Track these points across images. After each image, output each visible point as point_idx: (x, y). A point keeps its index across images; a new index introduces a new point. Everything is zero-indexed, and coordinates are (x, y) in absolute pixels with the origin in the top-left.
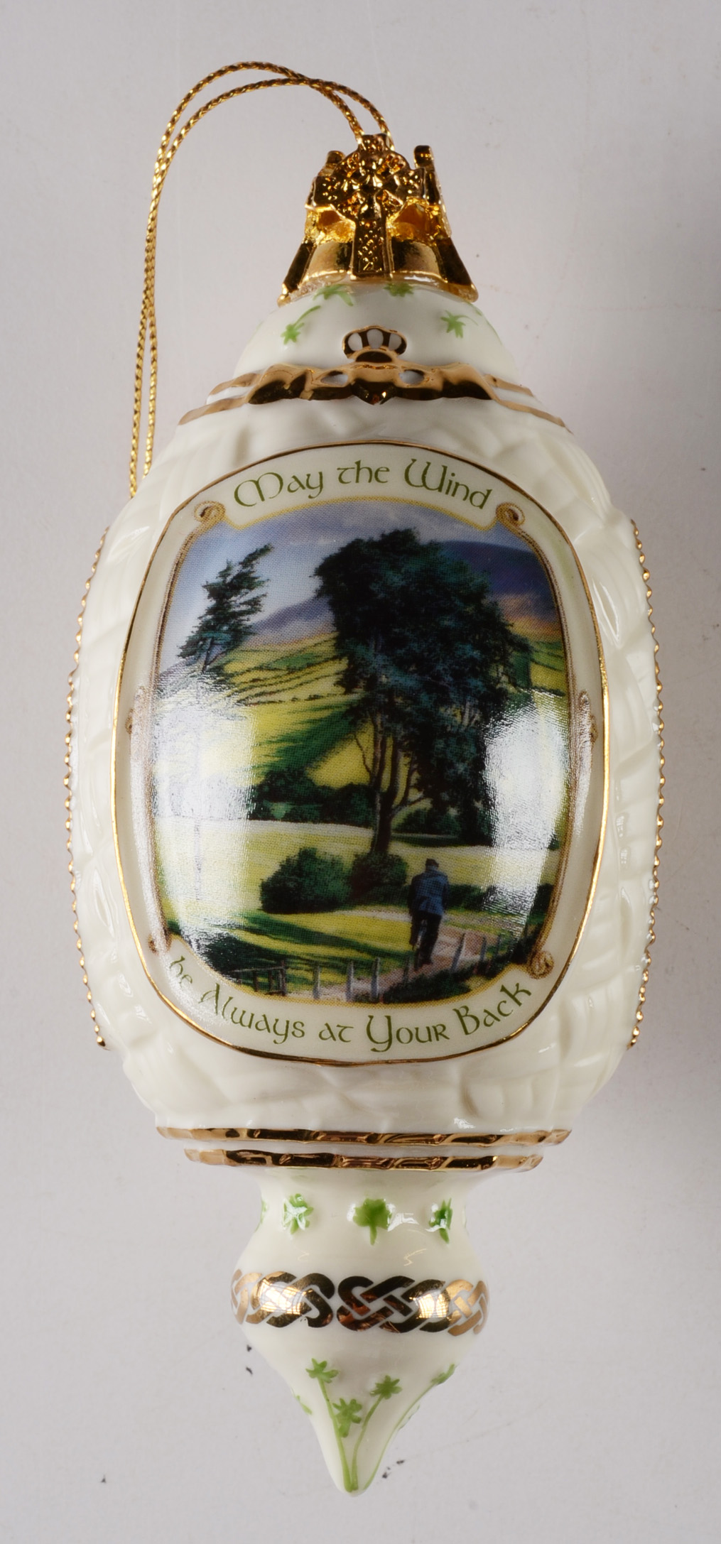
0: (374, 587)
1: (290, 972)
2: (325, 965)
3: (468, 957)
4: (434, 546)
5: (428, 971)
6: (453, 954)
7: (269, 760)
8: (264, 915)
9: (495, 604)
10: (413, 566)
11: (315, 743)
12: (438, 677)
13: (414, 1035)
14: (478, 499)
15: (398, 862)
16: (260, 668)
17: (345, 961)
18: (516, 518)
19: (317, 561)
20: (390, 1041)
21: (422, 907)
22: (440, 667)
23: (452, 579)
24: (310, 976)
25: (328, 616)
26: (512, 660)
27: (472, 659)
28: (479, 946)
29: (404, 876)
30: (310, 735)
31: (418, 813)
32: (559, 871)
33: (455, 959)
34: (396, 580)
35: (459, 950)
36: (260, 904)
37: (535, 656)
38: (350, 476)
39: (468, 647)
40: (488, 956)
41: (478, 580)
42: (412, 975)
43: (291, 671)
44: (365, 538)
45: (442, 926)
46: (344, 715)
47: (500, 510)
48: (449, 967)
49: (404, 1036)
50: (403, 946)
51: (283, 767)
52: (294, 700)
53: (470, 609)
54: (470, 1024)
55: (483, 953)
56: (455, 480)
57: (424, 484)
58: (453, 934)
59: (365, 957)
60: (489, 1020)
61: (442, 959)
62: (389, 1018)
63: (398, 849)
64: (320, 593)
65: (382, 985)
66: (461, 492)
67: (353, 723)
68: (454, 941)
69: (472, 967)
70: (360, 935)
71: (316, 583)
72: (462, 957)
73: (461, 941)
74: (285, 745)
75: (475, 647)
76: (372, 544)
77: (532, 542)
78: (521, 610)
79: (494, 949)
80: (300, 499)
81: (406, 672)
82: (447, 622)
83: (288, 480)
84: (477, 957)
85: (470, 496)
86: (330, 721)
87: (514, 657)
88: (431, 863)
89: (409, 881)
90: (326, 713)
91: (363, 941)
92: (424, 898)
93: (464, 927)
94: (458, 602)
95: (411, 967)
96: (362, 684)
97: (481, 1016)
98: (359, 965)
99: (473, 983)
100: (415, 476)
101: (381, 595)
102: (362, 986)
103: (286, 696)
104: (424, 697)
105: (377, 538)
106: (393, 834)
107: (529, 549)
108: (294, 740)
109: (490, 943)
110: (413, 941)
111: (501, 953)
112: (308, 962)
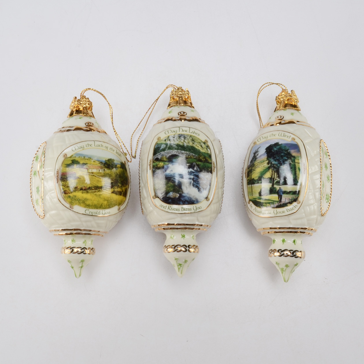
0: (272, 150)
1: (263, 205)
2: (267, 203)
3: (287, 201)
4: (282, 144)
5: (282, 203)
6: (285, 201)
7: (258, 175)
8: (259, 197)
9: (290, 151)
10: (278, 147)
11: (264, 172)
12: (281, 162)
13: (280, 212)
14: (289, 137)
15: (275, 188)
16: (258, 163)
17: (270, 202)
18: (294, 139)
19: (266, 148)
20: (277, 213)
21: (279, 194)
22: (281, 161)
23: (284, 148)
24: (266, 205)
25: (266, 155)
26: (292, 159)
27: (286, 159)
28: (289, 199)
29: (276, 190)
30: (263, 171)
31: (278, 181)
32: (301, 188)
33: (285, 202)
34: (275, 149)
35: (285, 200)
36: (258, 195)
37: (296, 158)
38: (271, 136)
39: (285, 157)
40: (290, 201)
41: (288, 148)
42: (279, 204)
43: (261, 163)
44: (272, 144)
45: (282, 197)
46: (268, 168)
47: (292, 138)
48: (284, 202)
49: (279, 213)
50: (277, 200)
51: (260, 176)
52: (262, 167)
53: (286, 152)
54: (288, 211)
55: (289, 200)
56: (285, 135)
57: (281, 136)
58: (284, 198)
59: (272, 202)
60: (291, 210)
61: (283, 201)
62: (276, 210)
63: (275, 186)
64: (265, 152)
65: (275, 206)
66: (286, 136)
67: (269, 169)
68: (285, 199)
69: (288, 203)
70: (271, 199)
71: (265, 150)
72: (286, 201)
73: (286, 199)
74: (260, 173)
75: (286, 157)
76: (273, 145)
77: (297, 143)
78: (294, 152)
79: (291, 200)
80: (265, 140)
81: (276, 161)
82: (282, 154)
83: (264, 137)
84: (288, 201)
85: (288, 137)
86: (266, 169)
87: (293, 158)
88: (280, 188)
89: (277, 191)
90: (265, 168)
91: (272, 199)
92: (279, 193)
93: (286, 197)
94: (284, 151)
95: (279, 203)
96: (270, 164)
97: (290, 210)
98: (272, 203)
99: (288, 205)
100: (280, 135)
101: (273, 151)
102: (273, 206)
103: (260, 166)
104: (278, 165)
105: (274, 144)
106: (274, 184)
107: (296, 143)
108: (261, 172)
109: (290, 199)
110: (279, 199)
111: (292, 200)
112: (265, 203)
